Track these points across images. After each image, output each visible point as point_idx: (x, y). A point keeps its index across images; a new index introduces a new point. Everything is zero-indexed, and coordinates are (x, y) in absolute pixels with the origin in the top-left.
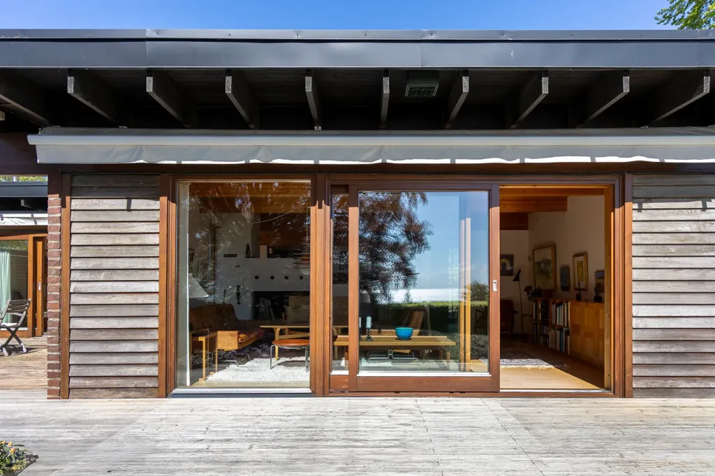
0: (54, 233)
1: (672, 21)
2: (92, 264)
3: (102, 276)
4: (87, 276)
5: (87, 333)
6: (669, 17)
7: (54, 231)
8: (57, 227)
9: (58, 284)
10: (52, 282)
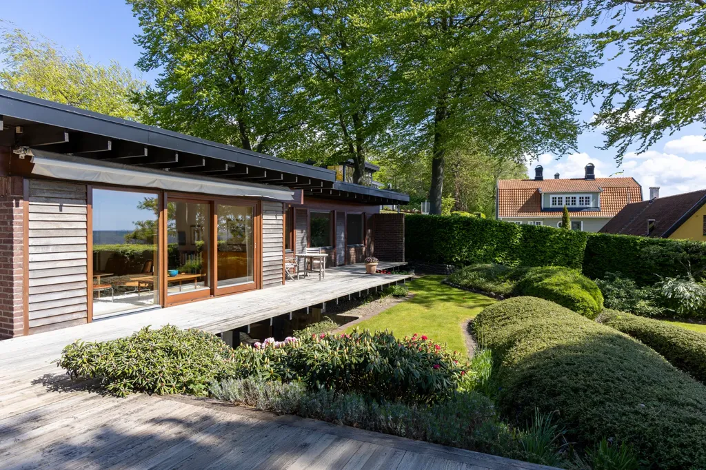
0: (18, 220)
1: (143, 45)
2: (44, 241)
3: (51, 249)
4: (40, 250)
5: (40, 288)
6: (142, 42)
7: (18, 219)
8: (21, 216)
9: (22, 256)
10: (17, 255)
